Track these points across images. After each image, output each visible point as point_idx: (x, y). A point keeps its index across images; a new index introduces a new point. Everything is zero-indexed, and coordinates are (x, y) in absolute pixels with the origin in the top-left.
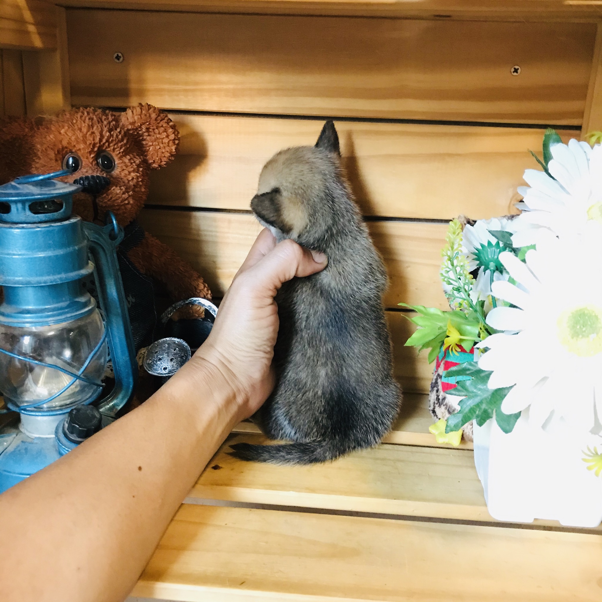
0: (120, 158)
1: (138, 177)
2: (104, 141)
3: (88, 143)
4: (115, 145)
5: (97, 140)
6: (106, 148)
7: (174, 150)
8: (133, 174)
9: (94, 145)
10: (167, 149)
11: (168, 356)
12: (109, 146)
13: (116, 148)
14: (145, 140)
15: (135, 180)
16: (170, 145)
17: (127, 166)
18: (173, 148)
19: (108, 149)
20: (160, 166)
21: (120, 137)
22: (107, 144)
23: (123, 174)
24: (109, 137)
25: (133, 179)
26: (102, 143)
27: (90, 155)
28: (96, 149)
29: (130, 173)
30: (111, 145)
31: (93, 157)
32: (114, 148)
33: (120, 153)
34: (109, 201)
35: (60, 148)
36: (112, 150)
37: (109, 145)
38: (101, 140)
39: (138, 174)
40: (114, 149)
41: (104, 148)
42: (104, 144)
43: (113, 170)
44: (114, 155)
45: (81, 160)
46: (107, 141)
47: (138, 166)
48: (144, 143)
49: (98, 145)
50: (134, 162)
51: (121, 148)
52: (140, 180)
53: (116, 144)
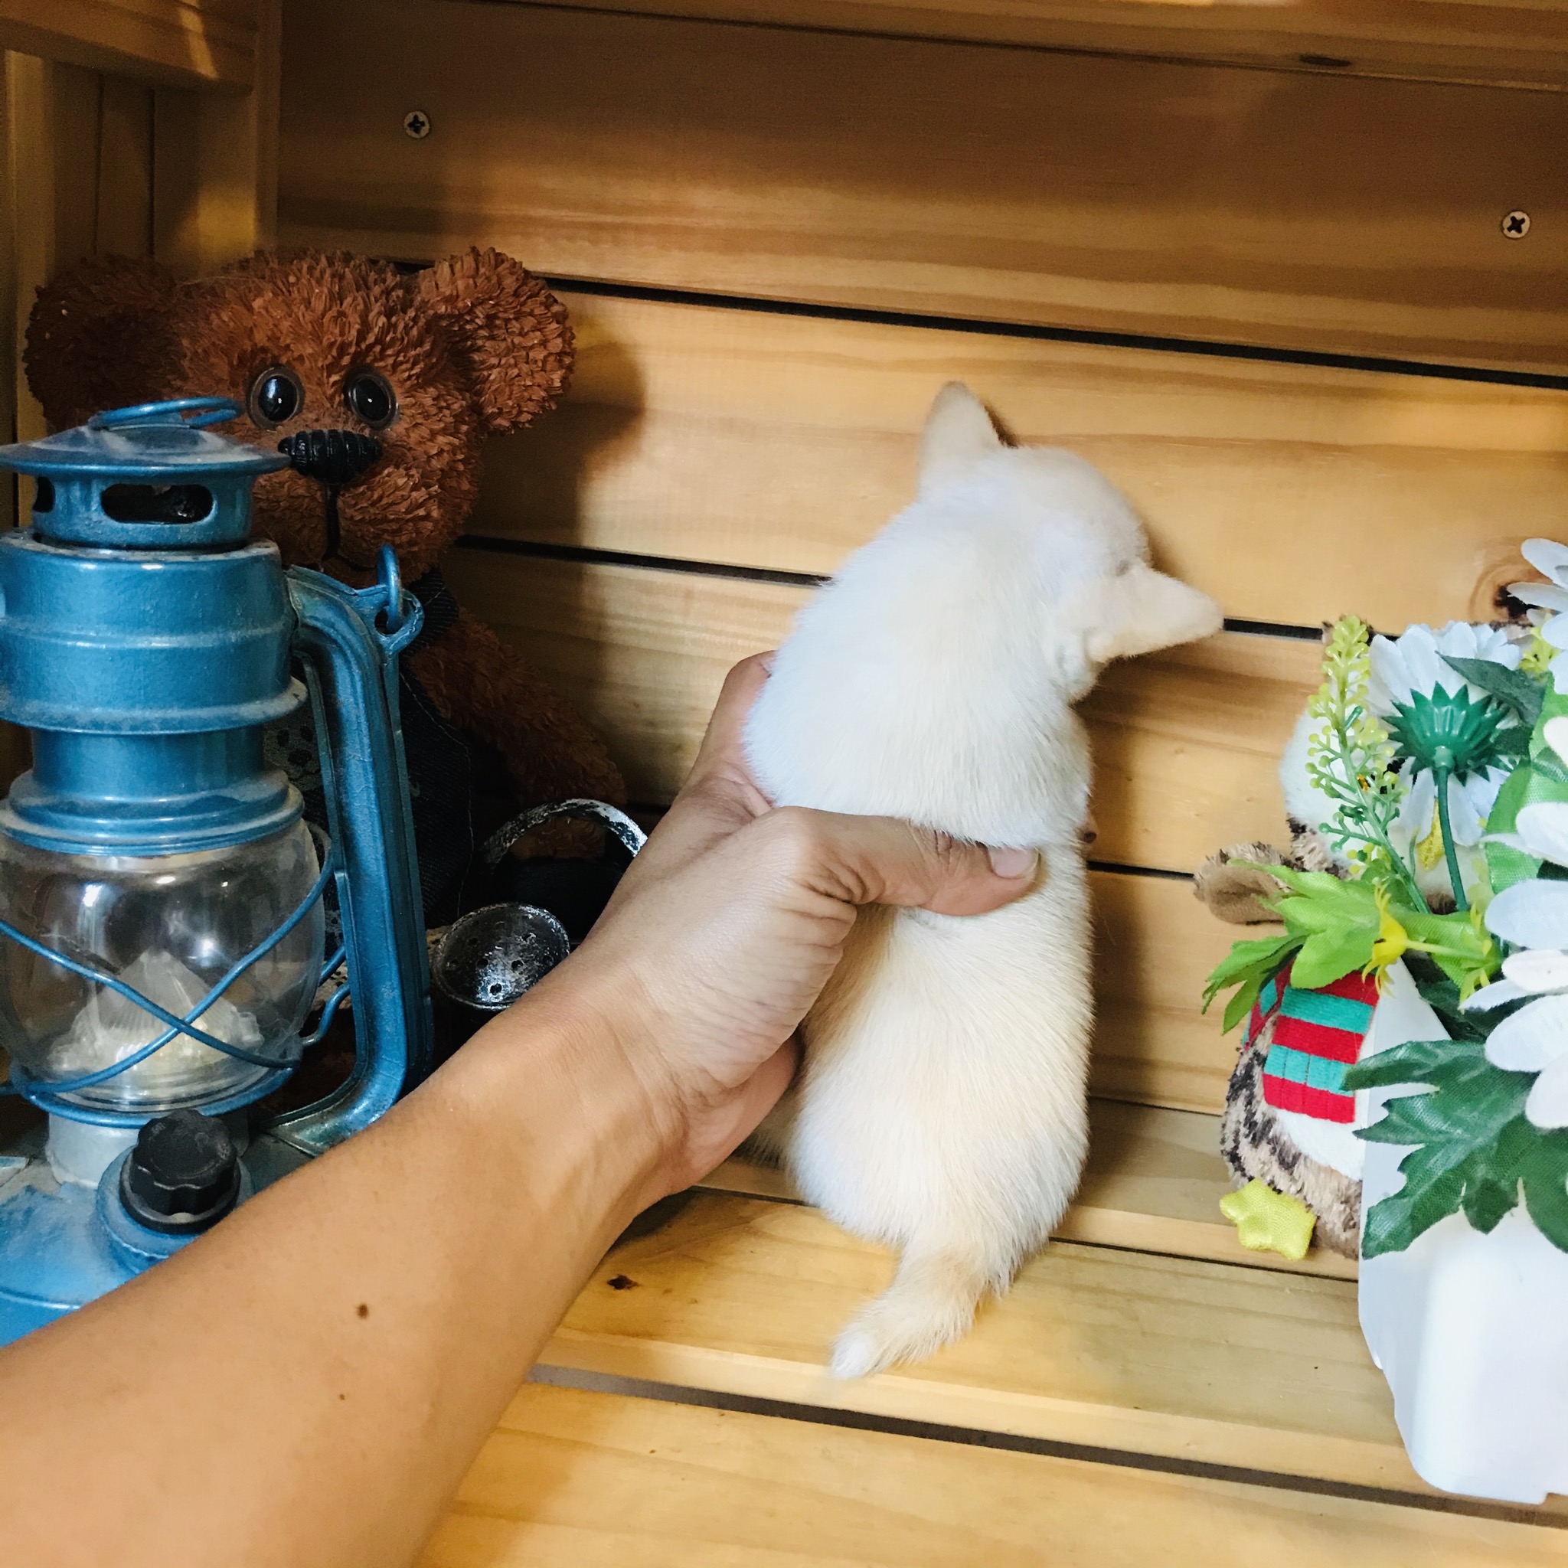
0: (410, 393)
1: (454, 450)
2: (371, 339)
3: (325, 343)
4: (398, 354)
5: (352, 335)
6: (376, 359)
7: (557, 384)
8: (441, 439)
9: (343, 349)
10: (539, 378)
11: (506, 954)
12: (382, 356)
13: (402, 363)
14: (479, 349)
15: (446, 457)
16: (548, 367)
17: (426, 416)
18: (556, 378)
19: (378, 365)
20: (515, 424)
21: (415, 332)
22: (378, 348)
23: (414, 436)
24: (385, 330)
25: (441, 452)
26: (363, 346)
27: (329, 376)
28: (346, 360)
29: (434, 434)
30: (389, 352)
31: (335, 383)
32: (395, 361)
33: (409, 377)
34: (373, 505)
35: (245, 352)
36: (389, 367)
37: (383, 350)
38: (362, 335)
39: (456, 441)
40: (396, 365)
41: (368, 360)
42: (370, 347)
43: (388, 422)
44: (393, 380)
45: (301, 388)
46: (377, 341)
47: (459, 419)
48: (476, 357)
49: (353, 350)
50: (448, 407)
51: (414, 365)
52: (460, 457)
53: (404, 350)
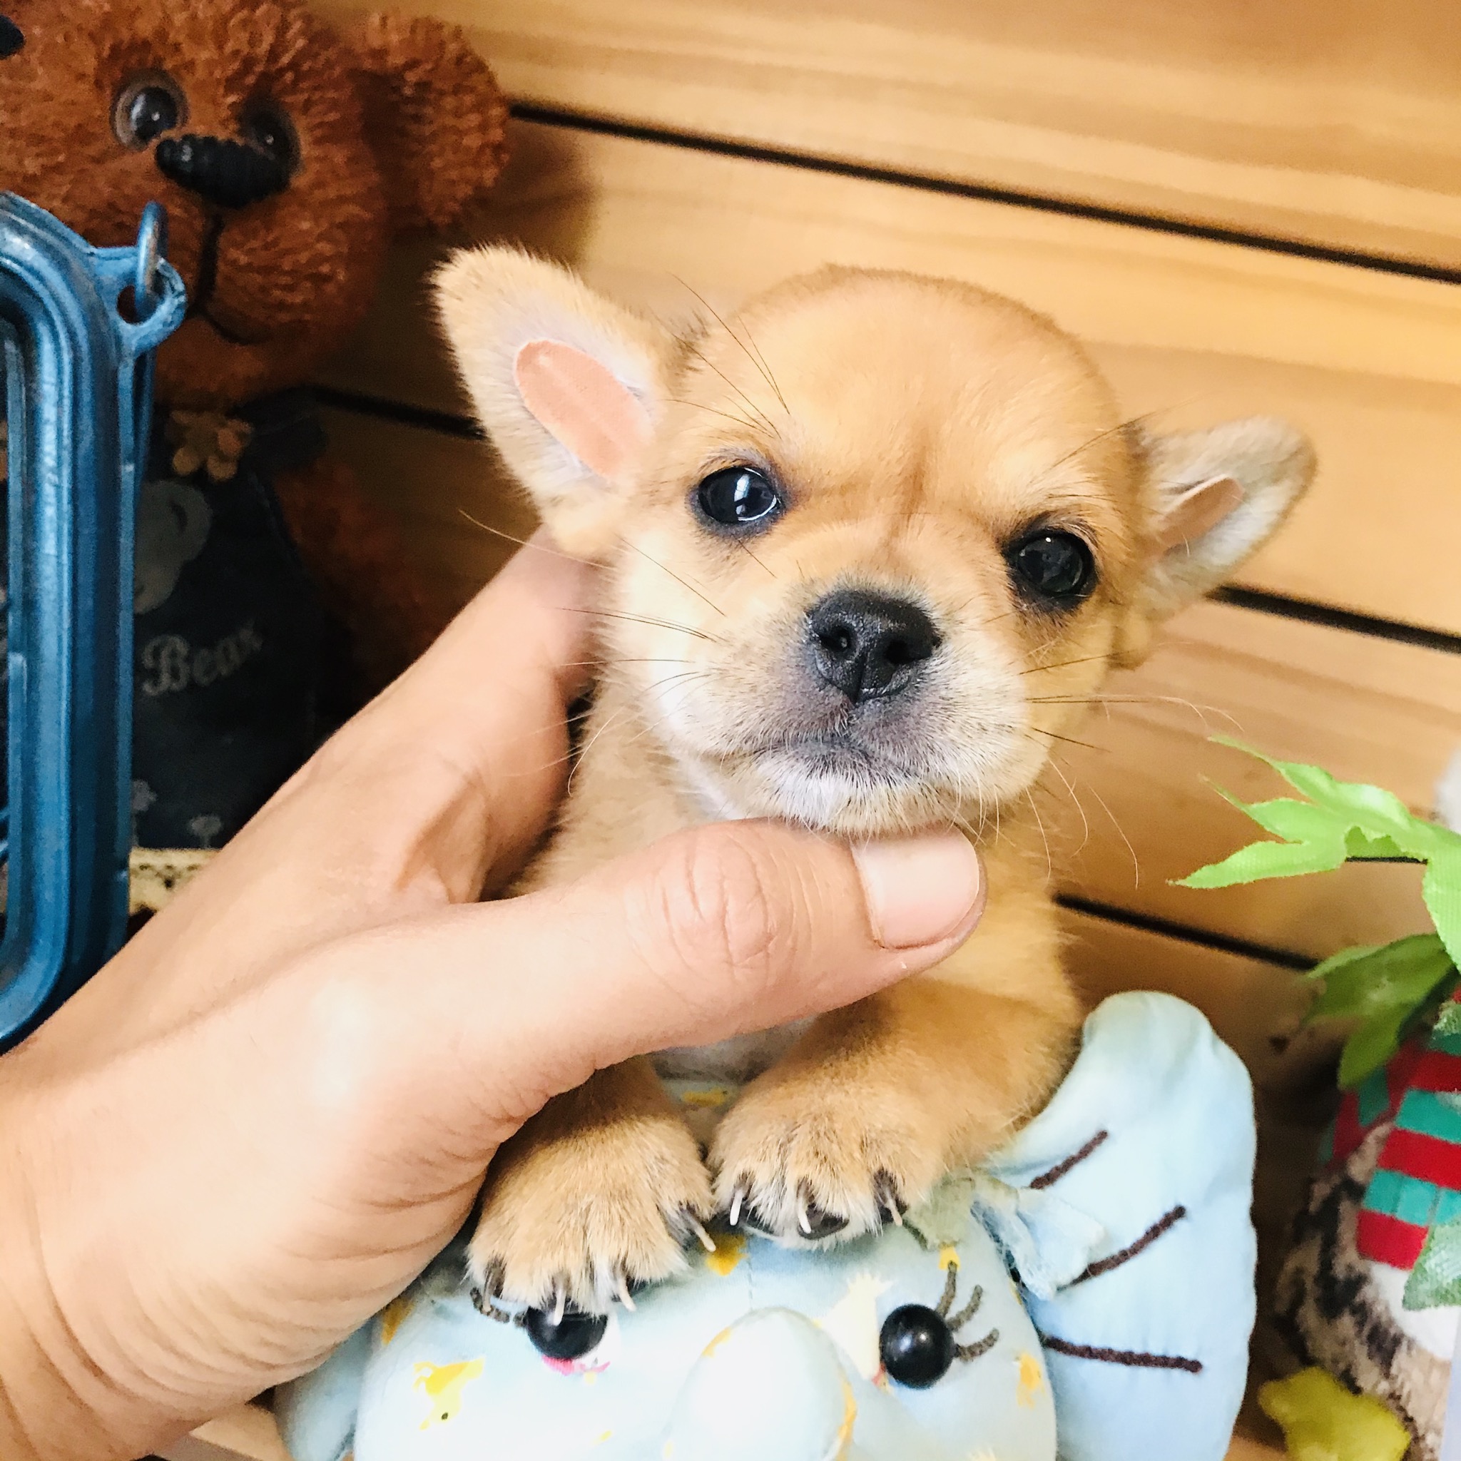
0: (321, 143)
1: (363, 226)
4: (315, 89)
5: (263, 49)
6: (285, 93)
10: (469, 173)
12: (294, 87)
13: (316, 104)
21: (335, 72)
22: (289, 76)
23: (318, 196)
24: (302, 55)
26: (275, 67)
27: (225, 96)
28: (250, 80)
29: (341, 199)
30: (304, 85)
31: (234, 104)
32: (309, 99)
33: (322, 124)
36: (300, 107)
37: (296, 80)
39: (367, 216)
40: (307, 105)
41: (278, 90)
42: (282, 71)
44: (300, 123)
45: (186, 110)
46: (293, 65)
47: (372, 193)
49: (259, 68)
51: (331, 110)
53: (321, 88)
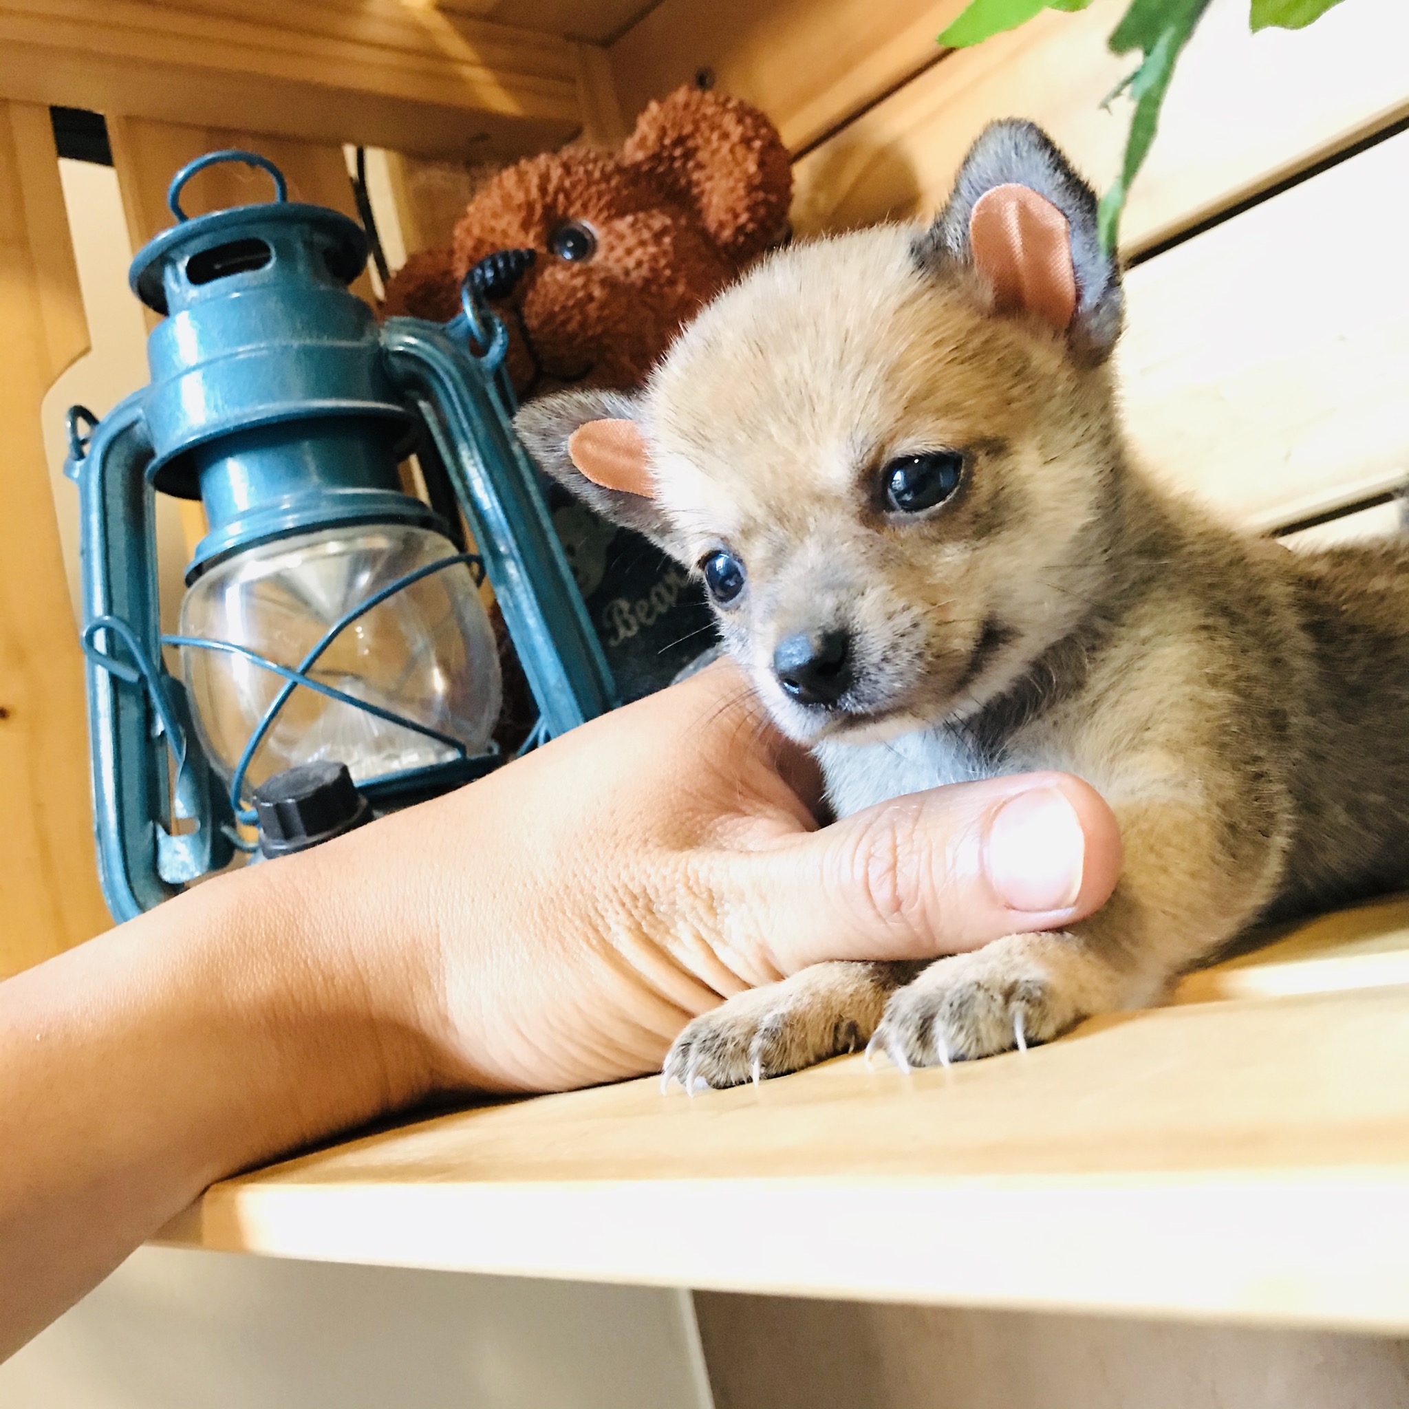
0: (604, 224)
1: (654, 258)
2: (551, 188)
4: (582, 193)
5: (535, 193)
6: (566, 209)
8: (638, 253)
12: (569, 202)
13: (588, 201)
15: (646, 266)
17: (621, 237)
19: (572, 211)
21: (597, 173)
23: (613, 259)
24: (562, 179)
25: (639, 264)
26: (549, 198)
28: (537, 215)
29: (629, 252)
30: (575, 195)
32: (582, 203)
33: (601, 211)
36: (579, 213)
37: (567, 196)
38: (543, 190)
39: (658, 251)
40: (585, 207)
41: (560, 212)
42: (555, 198)
43: (591, 254)
44: (586, 221)
47: (659, 233)
48: (696, 191)
49: (539, 205)
50: (647, 227)
51: (599, 199)
52: (664, 263)
53: (585, 189)
